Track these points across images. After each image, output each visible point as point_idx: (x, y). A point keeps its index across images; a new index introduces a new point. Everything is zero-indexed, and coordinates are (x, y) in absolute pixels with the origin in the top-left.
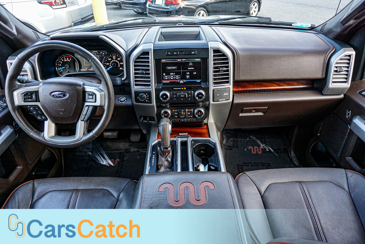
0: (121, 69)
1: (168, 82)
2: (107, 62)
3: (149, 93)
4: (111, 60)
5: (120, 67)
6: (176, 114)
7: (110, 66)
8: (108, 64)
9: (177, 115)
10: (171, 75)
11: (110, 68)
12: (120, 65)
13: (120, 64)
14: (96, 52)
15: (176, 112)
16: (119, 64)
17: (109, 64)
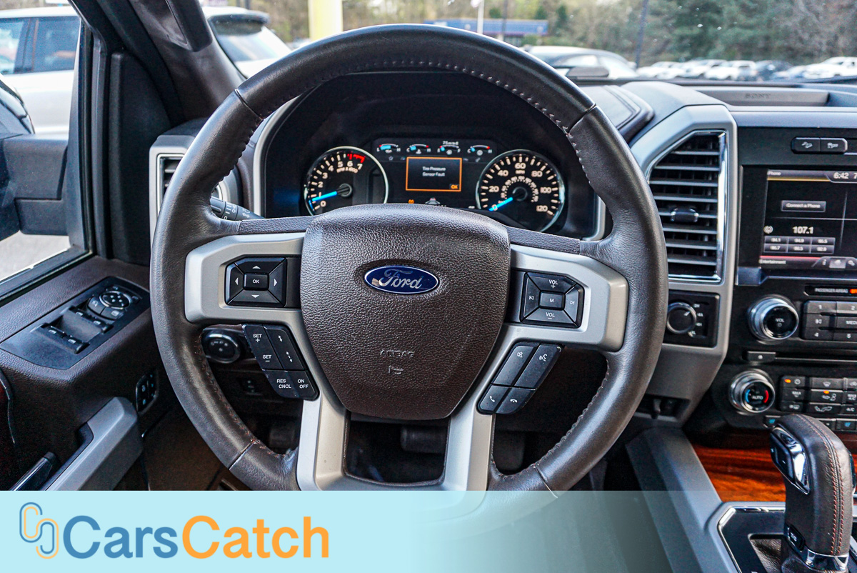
0: (542, 208)
1: (781, 261)
2: (491, 183)
3: (709, 303)
4: (509, 177)
5: (539, 203)
6: (796, 394)
7: (503, 195)
8: (494, 189)
9: (797, 401)
10: (798, 235)
11: (501, 203)
12: (540, 195)
13: (539, 191)
14: (455, 144)
15: (798, 388)
16: (536, 192)
17: (501, 191)
